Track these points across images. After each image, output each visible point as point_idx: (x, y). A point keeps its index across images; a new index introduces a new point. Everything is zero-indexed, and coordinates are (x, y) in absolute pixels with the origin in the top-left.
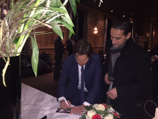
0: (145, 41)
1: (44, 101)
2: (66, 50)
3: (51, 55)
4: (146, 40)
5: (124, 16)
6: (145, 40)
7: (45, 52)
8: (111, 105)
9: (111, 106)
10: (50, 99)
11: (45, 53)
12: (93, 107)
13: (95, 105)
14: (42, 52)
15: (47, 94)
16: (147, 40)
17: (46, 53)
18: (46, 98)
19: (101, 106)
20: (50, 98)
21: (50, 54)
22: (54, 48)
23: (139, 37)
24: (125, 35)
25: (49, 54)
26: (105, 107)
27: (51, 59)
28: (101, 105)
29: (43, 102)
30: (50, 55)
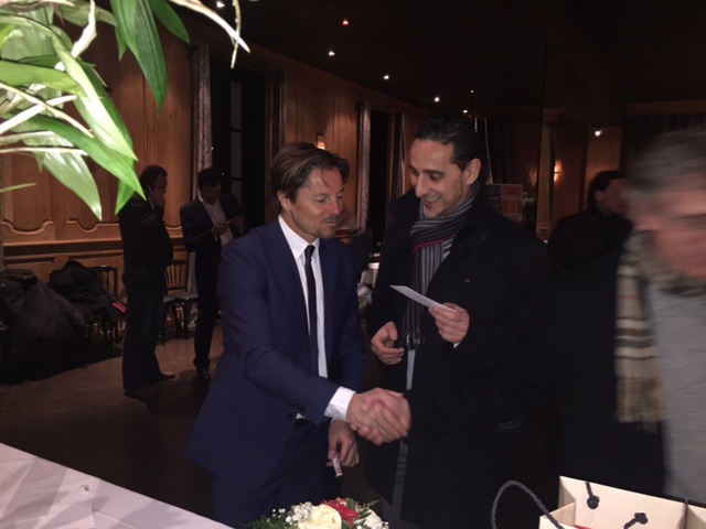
0: (527, 204)
1: (56, 509)
2: (178, 250)
3: (111, 273)
4: (528, 197)
5: (437, 99)
6: (526, 200)
7: (78, 261)
8: (372, 503)
9: (371, 508)
10: (86, 495)
11: (79, 265)
12: (288, 519)
13: (296, 509)
14: (66, 260)
15: (70, 470)
16: (532, 200)
17: (87, 263)
18: (65, 494)
19: (323, 514)
20: (87, 489)
21: (108, 269)
22: (120, 239)
23: (501, 185)
24: (458, 165)
25: (100, 269)
26: (341, 514)
27: (111, 291)
28: (323, 508)
29: (47, 514)
30: (104, 273)
